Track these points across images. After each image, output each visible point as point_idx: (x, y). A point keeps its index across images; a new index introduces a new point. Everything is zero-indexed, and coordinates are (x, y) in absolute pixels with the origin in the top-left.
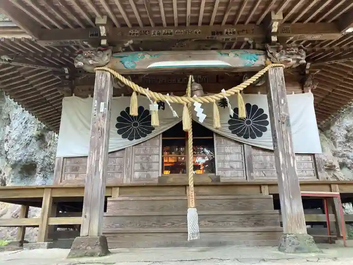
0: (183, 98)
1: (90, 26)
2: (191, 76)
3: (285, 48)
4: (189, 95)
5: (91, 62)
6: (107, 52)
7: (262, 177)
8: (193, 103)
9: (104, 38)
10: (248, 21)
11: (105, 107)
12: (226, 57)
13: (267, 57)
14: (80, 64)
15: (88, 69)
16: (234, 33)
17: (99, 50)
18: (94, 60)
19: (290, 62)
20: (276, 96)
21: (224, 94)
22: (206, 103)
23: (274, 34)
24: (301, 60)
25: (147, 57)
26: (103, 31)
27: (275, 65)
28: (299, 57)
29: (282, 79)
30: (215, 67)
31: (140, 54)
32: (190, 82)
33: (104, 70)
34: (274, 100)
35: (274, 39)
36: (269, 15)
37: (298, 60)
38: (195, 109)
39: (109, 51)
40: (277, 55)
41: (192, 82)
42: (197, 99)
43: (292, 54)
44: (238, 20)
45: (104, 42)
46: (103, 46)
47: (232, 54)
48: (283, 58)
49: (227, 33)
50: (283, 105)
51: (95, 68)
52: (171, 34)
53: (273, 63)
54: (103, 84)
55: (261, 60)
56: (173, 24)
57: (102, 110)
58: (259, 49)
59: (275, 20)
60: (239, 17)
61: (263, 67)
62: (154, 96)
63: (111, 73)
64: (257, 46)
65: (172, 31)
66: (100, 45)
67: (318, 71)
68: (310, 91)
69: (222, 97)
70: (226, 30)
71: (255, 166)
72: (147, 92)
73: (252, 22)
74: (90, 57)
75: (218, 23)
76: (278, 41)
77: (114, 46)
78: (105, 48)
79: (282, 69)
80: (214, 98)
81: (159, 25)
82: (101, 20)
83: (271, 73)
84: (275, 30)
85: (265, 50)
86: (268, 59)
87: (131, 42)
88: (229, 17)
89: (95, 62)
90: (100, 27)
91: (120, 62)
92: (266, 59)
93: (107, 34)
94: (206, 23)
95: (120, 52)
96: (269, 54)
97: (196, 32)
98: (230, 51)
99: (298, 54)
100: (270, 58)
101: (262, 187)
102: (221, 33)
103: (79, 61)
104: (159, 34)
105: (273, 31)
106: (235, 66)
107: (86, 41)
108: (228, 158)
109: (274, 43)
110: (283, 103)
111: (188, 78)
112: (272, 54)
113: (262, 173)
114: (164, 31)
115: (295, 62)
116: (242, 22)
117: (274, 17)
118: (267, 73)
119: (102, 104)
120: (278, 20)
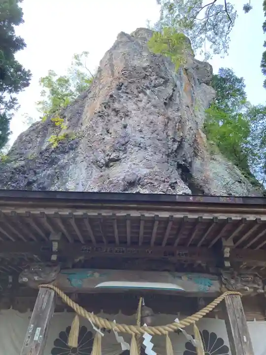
0: (132, 327)
1: (43, 240)
2: (141, 298)
3: (240, 275)
4: (139, 323)
5: (36, 278)
6: (55, 268)
8: (142, 334)
9: (55, 253)
10: (199, 245)
11: (41, 334)
12: (179, 281)
13: (221, 283)
14: (25, 279)
15: (32, 285)
16: (186, 255)
17: (48, 266)
18: (41, 277)
19: (247, 290)
21: (178, 323)
22: (158, 335)
23: (227, 259)
24: (258, 289)
25: (97, 275)
26: (55, 246)
27: (231, 292)
28: (256, 286)
29: (241, 310)
30: (168, 291)
31: (90, 272)
33: (48, 287)
34: (235, 336)
35: (227, 264)
36: (220, 241)
37: (255, 289)
38: (144, 343)
39: (58, 268)
40: (233, 282)
41: (142, 306)
42: (147, 328)
43: (248, 281)
44: (190, 242)
45: (54, 257)
46: (53, 262)
47: (185, 277)
48: (239, 285)
49: (179, 254)
50: (246, 343)
51: (39, 284)
52: (123, 252)
53: (229, 290)
54: (45, 305)
55: (215, 287)
56: (126, 242)
57: (36, 338)
58: (213, 274)
59: (226, 246)
60: (191, 240)
62: (98, 323)
63: (55, 292)
64: (211, 270)
65: (124, 249)
66: (49, 260)
69: (176, 328)
70: (178, 252)
72: (91, 318)
73: (204, 246)
74: (36, 273)
75: (170, 243)
76: (231, 267)
77: (66, 263)
78: (54, 264)
79: (239, 298)
80: (165, 329)
81: (112, 241)
82: (55, 237)
83: (228, 302)
84: (227, 255)
85: (219, 275)
86: (223, 286)
87: (82, 258)
88: (181, 239)
89: (41, 279)
90: (54, 243)
91: (68, 279)
92: (221, 286)
93: (58, 249)
94: (158, 243)
95: (69, 268)
96: (223, 279)
97: (148, 252)
98: (183, 273)
99: (254, 282)
100: (225, 284)
102: (173, 254)
103: (25, 276)
104: (111, 251)
105: (225, 256)
106: (188, 291)
107: (36, 255)
109: (228, 268)
110: (245, 340)
111: (139, 300)
112: (226, 279)
114: (116, 249)
115: (252, 290)
116: (194, 245)
117: (225, 243)
118: (223, 301)
119: (39, 329)
120: (229, 247)
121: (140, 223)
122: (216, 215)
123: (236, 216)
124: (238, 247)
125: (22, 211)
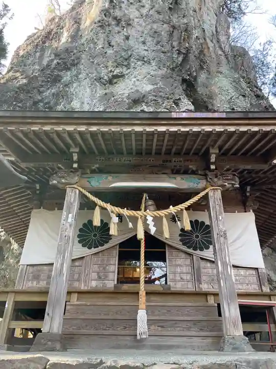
0: (138, 212)
1: (65, 152)
3: (222, 174)
4: (143, 209)
5: (63, 181)
6: (78, 173)
7: (211, 289)
8: (146, 216)
9: (75, 162)
10: (191, 153)
11: (72, 218)
12: (174, 181)
13: (207, 181)
14: (55, 182)
15: (60, 186)
16: (180, 161)
17: (72, 172)
18: (67, 180)
19: (226, 185)
20: (215, 213)
21: (172, 209)
22: (157, 216)
23: (213, 163)
24: (235, 184)
25: (110, 178)
26: (75, 157)
27: (214, 188)
28: (233, 182)
29: (220, 199)
30: (166, 188)
31: (104, 176)
32: (144, 199)
33: (74, 188)
35: (213, 167)
36: (208, 149)
37: (233, 185)
38: (148, 222)
40: (216, 180)
41: (146, 198)
42: (150, 213)
43: (228, 180)
44: (184, 151)
45: (75, 165)
46: (75, 168)
47: (179, 178)
48: (220, 182)
49: (175, 161)
50: (220, 220)
51: (66, 185)
52: (130, 161)
53: (212, 186)
54: (72, 199)
55: (202, 183)
56: (132, 153)
57: (70, 220)
58: (201, 175)
59: (213, 153)
60: (184, 149)
61: (204, 189)
62: (113, 209)
63: (79, 190)
64: (200, 172)
65: (131, 159)
66: (72, 167)
67: (258, 194)
68: (251, 211)
69: (170, 212)
70: (174, 160)
71: (204, 278)
72: (109, 207)
73: (195, 154)
74: (63, 177)
75: (168, 152)
76: (216, 169)
77: (83, 169)
78: (76, 170)
79: (219, 192)
80: (162, 213)
81: (121, 153)
82: (75, 150)
83: (211, 194)
84: (213, 160)
85: (206, 175)
87: (97, 166)
88: (176, 149)
89: (67, 181)
90: (74, 154)
91: (88, 181)
92: (207, 183)
93: (78, 158)
94: (158, 153)
95: (88, 173)
96: (208, 178)
97: (150, 160)
98: (177, 175)
99: (232, 180)
100: (210, 182)
102: (170, 161)
103: (55, 180)
104: (120, 160)
105: (211, 161)
106: (181, 187)
107: (60, 164)
108: (179, 270)
109: (213, 170)
110: (220, 219)
111: (143, 195)
112: (210, 179)
113: (210, 285)
114: (124, 158)
115: (231, 185)
116: (187, 153)
117: (211, 151)
118: (207, 194)
119: (70, 215)
120: (215, 153)
121: (142, 137)
122: (203, 127)
123: (220, 128)
124: (223, 154)
125: (47, 128)
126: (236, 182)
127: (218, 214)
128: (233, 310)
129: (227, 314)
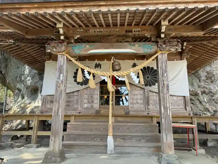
2: (113, 57)
3: (169, 42)
5: (54, 50)
7: (155, 108)
9: (62, 35)
10: (148, 24)
11: (63, 77)
12: (134, 47)
13: (158, 47)
14: (49, 51)
15: (54, 53)
16: (139, 31)
17: (60, 42)
19: (171, 50)
20: (162, 71)
23: (163, 33)
25: (88, 46)
26: (61, 31)
27: (163, 52)
28: (177, 48)
29: (166, 61)
30: (127, 53)
31: (84, 45)
33: (62, 54)
34: (160, 74)
35: (163, 36)
36: (160, 22)
37: (177, 49)
39: (65, 44)
40: (164, 46)
42: (116, 73)
43: (173, 46)
44: (142, 23)
45: (62, 38)
46: (62, 40)
47: (137, 45)
48: (168, 48)
49: (135, 31)
50: (165, 77)
51: (57, 53)
52: (102, 32)
53: (161, 51)
54: (62, 63)
55: (154, 49)
56: (103, 26)
57: (61, 78)
58: (153, 42)
59: (163, 25)
61: (156, 53)
62: (90, 71)
63: (67, 57)
64: (153, 39)
65: (102, 30)
70: (134, 30)
71: (151, 102)
72: (87, 69)
73: (151, 24)
74: (54, 47)
75: (130, 24)
76: (165, 37)
77: (68, 39)
78: (63, 41)
79: (166, 55)
81: (94, 26)
82: (60, 26)
83: (160, 57)
85: (157, 42)
86: (159, 49)
87: (79, 36)
88: (136, 22)
89: (57, 50)
90: (60, 29)
91: (72, 49)
92: (157, 48)
93: (64, 32)
94: (122, 25)
95: (72, 43)
97: (116, 31)
98: (135, 43)
99: (176, 46)
100: (159, 48)
101: (153, 119)
102: (131, 31)
103: (49, 49)
104: (95, 32)
105: (162, 31)
106: (138, 52)
107: (53, 36)
108: (136, 97)
109: (163, 38)
110: (165, 75)
111: (111, 58)
112: (160, 45)
113: (154, 106)
114: (97, 30)
115: (174, 50)
116: (144, 24)
117: (163, 23)
118: (157, 56)
119: (62, 75)
120: (165, 25)
126: (179, 47)
127: (164, 72)
128: (169, 138)
129: (165, 141)
